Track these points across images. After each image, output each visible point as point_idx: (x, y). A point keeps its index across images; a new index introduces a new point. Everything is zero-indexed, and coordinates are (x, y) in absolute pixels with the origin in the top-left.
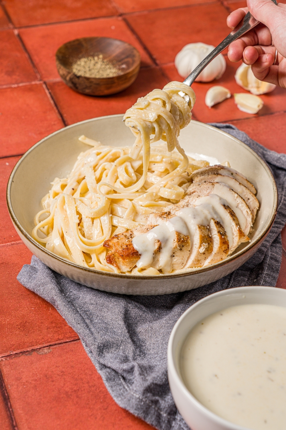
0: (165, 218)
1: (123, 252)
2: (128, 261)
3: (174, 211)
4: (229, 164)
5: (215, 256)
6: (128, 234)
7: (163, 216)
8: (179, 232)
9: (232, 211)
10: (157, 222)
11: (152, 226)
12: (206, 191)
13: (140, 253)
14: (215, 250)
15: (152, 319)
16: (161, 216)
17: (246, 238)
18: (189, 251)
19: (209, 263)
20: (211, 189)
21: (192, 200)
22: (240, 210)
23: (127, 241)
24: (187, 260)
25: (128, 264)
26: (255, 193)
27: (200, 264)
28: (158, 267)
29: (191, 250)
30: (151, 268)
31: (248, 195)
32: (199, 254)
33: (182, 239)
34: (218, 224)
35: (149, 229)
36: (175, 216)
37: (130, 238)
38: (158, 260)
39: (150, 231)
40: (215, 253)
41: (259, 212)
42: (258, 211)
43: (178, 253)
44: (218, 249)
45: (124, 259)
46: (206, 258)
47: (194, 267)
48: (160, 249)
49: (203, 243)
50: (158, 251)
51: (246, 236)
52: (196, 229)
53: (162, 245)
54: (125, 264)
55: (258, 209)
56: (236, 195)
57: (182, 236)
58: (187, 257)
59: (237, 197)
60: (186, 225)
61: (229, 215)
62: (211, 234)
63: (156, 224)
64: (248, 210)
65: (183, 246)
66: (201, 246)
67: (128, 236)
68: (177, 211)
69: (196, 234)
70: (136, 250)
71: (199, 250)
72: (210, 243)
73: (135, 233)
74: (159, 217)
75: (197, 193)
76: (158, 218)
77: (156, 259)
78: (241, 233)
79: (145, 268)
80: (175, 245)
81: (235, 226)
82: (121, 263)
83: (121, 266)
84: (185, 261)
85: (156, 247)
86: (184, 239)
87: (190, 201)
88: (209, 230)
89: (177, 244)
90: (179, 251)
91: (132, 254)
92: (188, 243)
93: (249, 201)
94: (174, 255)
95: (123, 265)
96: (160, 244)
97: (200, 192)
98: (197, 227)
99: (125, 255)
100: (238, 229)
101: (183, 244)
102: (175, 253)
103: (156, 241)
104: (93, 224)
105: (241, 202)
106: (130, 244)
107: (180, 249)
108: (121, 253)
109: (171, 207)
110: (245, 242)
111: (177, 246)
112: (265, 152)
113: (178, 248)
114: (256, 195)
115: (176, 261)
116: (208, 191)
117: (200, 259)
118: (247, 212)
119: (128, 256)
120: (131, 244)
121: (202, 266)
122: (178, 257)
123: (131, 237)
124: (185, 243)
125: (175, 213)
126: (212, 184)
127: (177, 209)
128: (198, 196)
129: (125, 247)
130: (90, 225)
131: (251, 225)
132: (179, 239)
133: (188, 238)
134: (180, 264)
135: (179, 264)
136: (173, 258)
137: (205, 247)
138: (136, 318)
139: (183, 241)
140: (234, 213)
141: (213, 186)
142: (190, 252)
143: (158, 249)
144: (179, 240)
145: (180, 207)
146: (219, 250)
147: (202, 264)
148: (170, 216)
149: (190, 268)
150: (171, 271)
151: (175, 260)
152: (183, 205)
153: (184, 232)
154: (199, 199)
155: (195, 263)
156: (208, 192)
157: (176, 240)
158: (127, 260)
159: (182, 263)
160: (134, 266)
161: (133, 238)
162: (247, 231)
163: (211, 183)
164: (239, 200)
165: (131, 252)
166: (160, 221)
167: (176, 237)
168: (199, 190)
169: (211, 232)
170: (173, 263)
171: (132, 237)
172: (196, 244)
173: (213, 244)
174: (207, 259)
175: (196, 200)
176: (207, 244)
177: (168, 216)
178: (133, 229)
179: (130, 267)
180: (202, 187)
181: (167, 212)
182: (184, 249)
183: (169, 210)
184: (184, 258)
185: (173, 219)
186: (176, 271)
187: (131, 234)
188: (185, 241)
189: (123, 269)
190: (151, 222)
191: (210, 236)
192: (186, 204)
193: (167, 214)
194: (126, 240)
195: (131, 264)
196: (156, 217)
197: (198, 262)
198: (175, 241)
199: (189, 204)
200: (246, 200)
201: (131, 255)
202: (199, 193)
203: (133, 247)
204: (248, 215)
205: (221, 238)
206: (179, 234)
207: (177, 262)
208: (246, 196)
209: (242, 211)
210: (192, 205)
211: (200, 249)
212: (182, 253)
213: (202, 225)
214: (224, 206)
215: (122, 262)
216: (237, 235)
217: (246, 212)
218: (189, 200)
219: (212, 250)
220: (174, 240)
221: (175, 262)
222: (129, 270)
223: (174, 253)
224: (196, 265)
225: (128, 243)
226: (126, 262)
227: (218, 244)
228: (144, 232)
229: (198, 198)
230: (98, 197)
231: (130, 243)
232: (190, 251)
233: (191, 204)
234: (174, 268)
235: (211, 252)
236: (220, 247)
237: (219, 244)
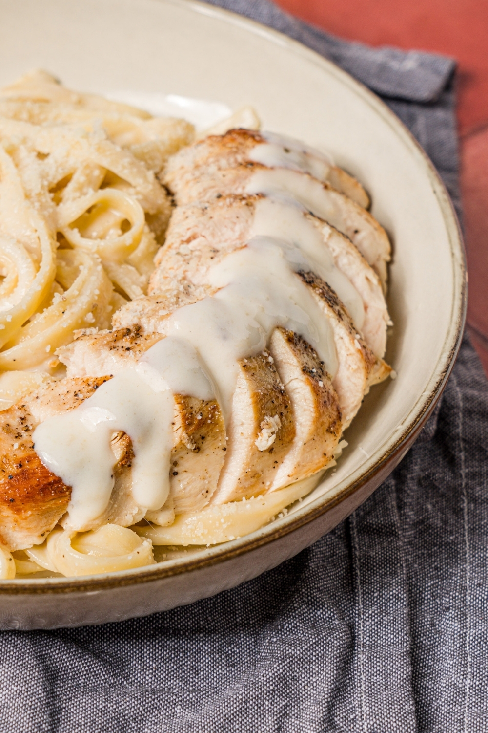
0: (128, 349)
1: (12, 486)
2: (31, 515)
3: (153, 321)
5: (304, 451)
6: (14, 418)
7: (119, 344)
8: (184, 394)
9: (326, 284)
10: (102, 365)
11: (90, 383)
12: (233, 229)
13: (67, 481)
14: (302, 433)
16: (113, 344)
17: (383, 369)
18: (225, 449)
19: (290, 479)
20: (247, 221)
21: (197, 270)
22: (344, 274)
23: (19, 448)
24: (217, 478)
25: (35, 524)
26: (365, 203)
27: (261, 485)
28: (129, 520)
29: (228, 445)
30: (110, 527)
31: (355, 218)
32: (257, 453)
33: (199, 417)
34: (296, 340)
35: (81, 396)
36: (160, 339)
37: (25, 434)
38: (128, 496)
39: (87, 401)
40: (305, 440)
41: (394, 268)
42: (389, 264)
43: (190, 462)
44: (313, 428)
45: (18, 511)
46: (276, 462)
47: (244, 499)
48: (129, 457)
49: (266, 418)
50: (122, 465)
51: (379, 363)
52: (237, 376)
53: (136, 446)
54: (24, 524)
55: (388, 258)
56: (327, 230)
57: (196, 405)
58: (219, 468)
59: (331, 235)
60: (204, 370)
61: (322, 304)
62: (282, 381)
63: (100, 375)
64: (371, 274)
65: (203, 438)
66: (259, 428)
67: (14, 428)
68: (162, 318)
69: (237, 390)
70: (53, 474)
71: (257, 443)
72: (284, 412)
73: (37, 412)
74: (107, 348)
75: (203, 239)
76: (105, 353)
77: (121, 494)
78: (369, 361)
79: (88, 529)
80: (177, 441)
81: (347, 339)
82: (10, 525)
83: (10, 531)
84: (215, 483)
85: (118, 454)
86: (205, 414)
87: (189, 274)
88: (275, 367)
89: (185, 435)
90: (191, 454)
91: (43, 490)
92: (216, 423)
93: (359, 237)
94: (176, 469)
95: (17, 529)
96: (130, 445)
97: (213, 235)
98: (238, 366)
99: (20, 496)
100: (358, 346)
101: (203, 431)
102: (181, 462)
103: (115, 435)
105: (344, 252)
106: (29, 457)
107: (195, 449)
108: (6, 493)
109: (140, 308)
110: (378, 381)
111: (185, 441)
113: (189, 446)
114: (369, 209)
115: (185, 489)
116: (238, 228)
117: (258, 468)
118: (367, 279)
119: (29, 497)
120: (33, 457)
121: (269, 489)
122: (191, 475)
123: (27, 430)
124: (209, 425)
125: (156, 328)
126: (247, 204)
127: (162, 313)
128: (212, 254)
129: (13, 469)
131: (386, 321)
132: (188, 419)
133: (214, 408)
134: (200, 496)
135: (196, 496)
136: (177, 478)
137: (273, 430)
139: (202, 423)
140: (333, 292)
141: (251, 208)
142: (225, 453)
143: (122, 460)
144: (188, 421)
145: (167, 303)
146: (317, 428)
147: (268, 483)
148: (142, 339)
149: (232, 502)
150: (173, 522)
151: (182, 484)
152: (175, 292)
153: (202, 392)
154: (220, 261)
155: (247, 484)
156: (237, 234)
157: (179, 422)
158: (30, 513)
159: (204, 491)
160: (53, 526)
161: (34, 429)
162: (380, 346)
163: (244, 202)
164: (338, 245)
165: (38, 485)
166: (112, 363)
167: (176, 413)
168: (209, 228)
169: (279, 375)
170: (176, 495)
171: (31, 428)
172: (242, 424)
173: (292, 412)
174: (282, 466)
175: (208, 269)
176: (277, 417)
177: (138, 342)
178: (27, 399)
179: (41, 532)
180: (216, 218)
181: (131, 328)
182: (207, 445)
183: (136, 321)
184: (208, 475)
185: (156, 351)
186: (190, 519)
187: (22, 419)
188: (209, 421)
189: (19, 541)
190: (84, 369)
191: (283, 388)
192: (181, 289)
193: (132, 334)
194: (12, 442)
195: (44, 521)
196: (98, 351)
197: (253, 480)
198: (176, 427)
199: (192, 286)
200: (350, 234)
201: (39, 494)
202: (210, 238)
203: (43, 467)
204: (372, 290)
205: (316, 390)
206: (184, 400)
207: (190, 490)
208: (349, 223)
209: (351, 282)
210: (202, 289)
211: (260, 438)
212: (202, 458)
213: (249, 358)
214: (301, 274)
215: (11, 519)
216: (359, 367)
217: (365, 282)
218: (185, 272)
219: (292, 433)
220: (173, 424)
221: (181, 491)
222: (39, 541)
223: (175, 464)
224: (250, 491)
225: (21, 454)
226: (26, 519)
227: (308, 412)
228: (68, 406)
229: (216, 259)
231: (31, 453)
232: (227, 449)
233: (195, 281)
234: (179, 509)
235: (291, 441)
236: (318, 421)
237: (312, 409)
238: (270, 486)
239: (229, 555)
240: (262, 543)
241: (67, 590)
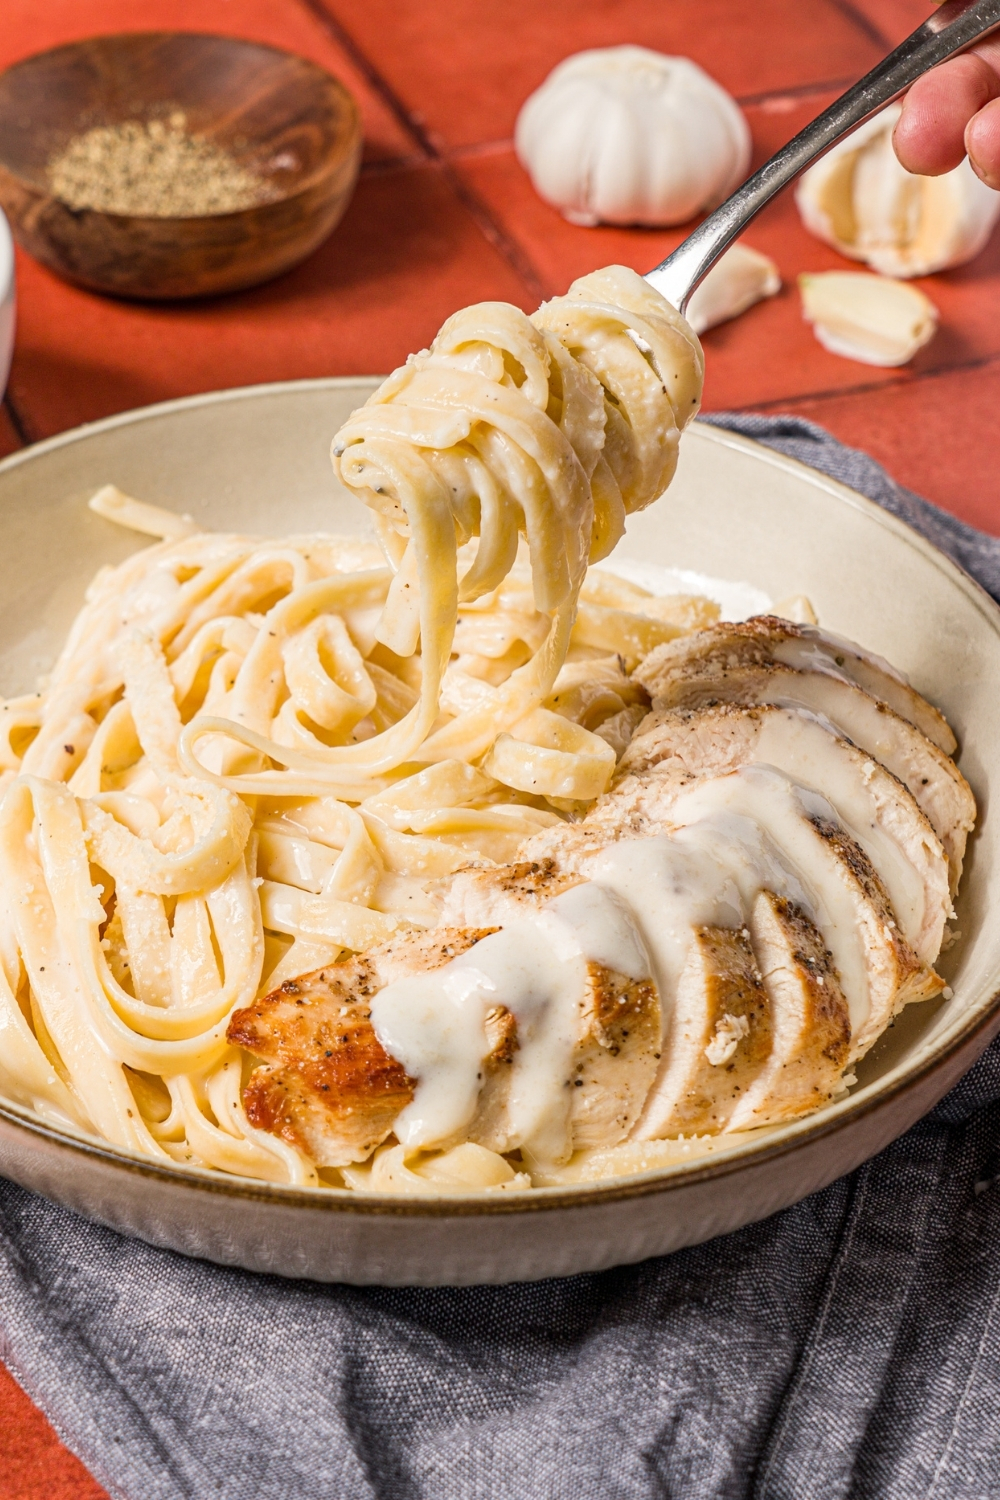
0: (530, 891)
1: (328, 1067)
2: (353, 1114)
3: (574, 857)
4: (810, 608)
5: (782, 1077)
6: (349, 975)
7: (519, 884)
8: (603, 964)
9: (856, 845)
10: (490, 912)
11: (469, 935)
12: (724, 751)
13: (411, 1071)
14: (783, 1049)
15: (485, 1401)
16: (509, 883)
17: (930, 980)
18: (658, 1056)
19: (756, 1116)
20: (747, 741)
21: (658, 799)
22: (893, 838)
23: (348, 1015)
24: (643, 1100)
25: (355, 1129)
26: (950, 748)
27: (711, 1121)
28: (501, 1142)
29: (664, 1051)
30: (470, 1149)
31: (923, 760)
32: (705, 1068)
33: (622, 1001)
34: (793, 914)
35: (451, 952)
36: (580, 882)
37: (361, 999)
38: (502, 1107)
39: (458, 958)
40: (786, 1061)
41: (979, 844)
42: (972, 837)
43: (602, 1068)
44: (800, 1043)
45: (333, 1105)
46: (737, 1088)
47: (681, 1136)
48: (510, 1049)
49: (727, 1016)
50: (498, 1059)
51: (925, 971)
52: (689, 948)
53: (523, 1030)
54: (340, 1126)
55: (972, 827)
56: (869, 767)
57: (620, 983)
58: (647, 1084)
59: (874, 776)
60: (635, 927)
61: (841, 869)
62: (760, 968)
63: (484, 925)
64: (931, 841)
65: (625, 1034)
66: (713, 1030)
67: (347, 989)
68: (588, 854)
69: (687, 970)
70: (392, 1058)
71: (708, 1052)
72: (758, 1014)
73: (385, 971)
74: (500, 887)
75: (677, 759)
76: (496, 893)
77: (493, 1102)
78: (906, 962)
79: (437, 1147)
80: (585, 1030)
81: (873, 924)
82: (320, 1126)
83: (320, 1137)
84: (638, 1107)
85: (494, 1040)
86: (632, 998)
87: (645, 804)
88: (753, 948)
89: (597, 1024)
90: (606, 1057)
91: (374, 1078)
92: (647, 1014)
93: (929, 791)
94: (580, 1077)
95: (330, 1134)
96: (512, 1029)
97: (693, 755)
98: (693, 934)
99: (338, 1083)
100: (889, 936)
101: (627, 1023)
102: (589, 1066)
103: (493, 1011)
104: (171, 924)
105: (894, 802)
106: (361, 1029)
107: (612, 1049)
108: (319, 1075)
109: (559, 839)
110: (922, 999)
111: (597, 1034)
112: (966, 546)
113: (602, 1042)
114: (956, 756)
115: (591, 1109)
116: (732, 750)
117: (708, 1093)
118: (925, 846)
119: (352, 1087)
120: (366, 1031)
121: (723, 1128)
122: (602, 1089)
123: (365, 993)
124: (636, 1016)
125: (577, 868)
126: (750, 716)
127: (590, 847)
128: (684, 779)
129: (334, 1043)
130: (157, 933)
131: (947, 911)
132: (604, 1000)
133: (648, 992)
134: (613, 1124)
135: (608, 1123)
136: (579, 1091)
137: (735, 1034)
138: (405, 1399)
139: (626, 1010)
140: (865, 858)
141: (757, 722)
142: (657, 1062)
143: (499, 1049)
144: (605, 1003)
145: (600, 836)
146: (805, 1047)
147: (722, 1119)
148: (553, 880)
149: (664, 1139)
150: (568, 1158)
151: (587, 1101)
152: (616, 824)
153: (630, 965)
154: (693, 790)
155: (688, 1115)
156: (729, 758)
157: (590, 1003)
158: (350, 1110)
159: (620, 1117)
160: (383, 1137)
161: (374, 994)
162: (930, 947)
163: (745, 712)
164: (885, 792)
165: (367, 1070)
166: (505, 909)
167: (588, 990)
168: (687, 744)
169: (758, 960)
170: (576, 1116)
171: (371, 991)
172: (689, 1022)
173: (770, 1016)
174: (746, 1095)
175: (674, 799)
176: (744, 1018)
177: (547, 884)
178: (374, 951)
179: (365, 1142)
180: (699, 731)
181: (540, 863)
182: (629, 1045)
183: (549, 854)
184: (629, 1093)
185: (569, 898)
186: (595, 1157)
187: (362, 978)
188: (637, 1009)
189: (331, 1153)
190: (462, 916)
191: (759, 977)
192: (628, 821)
193: (540, 872)
194: (339, 1006)
195: (371, 1127)
196: (485, 890)
197: (699, 1110)
198: (585, 1011)
199: (645, 820)
200: (912, 785)
201: (367, 1083)
202: (687, 760)
203: (378, 1046)
204: (930, 864)
205: (810, 988)
206: (603, 974)
207: (599, 1112)
208: (914, 767)
209: (900, 845)
210: (659, 825)
211: (712, 1045)
212: (622, 1067)
213: (714, 927)
214: (815, 821)
215: (321, 1118)
216: (886, 970)
217: (922, 850)
218: (639, 799)
219: (767, 1048)
220: (582, 1005)
221: (584, 1111)
222: (362, 1158)
223: (580, 1068)
224: (693, 1127)
225: (349, 1024)
226: (343, 1119)
227: (795, 1019)
228: (430, 965)
229: (688, 787)
230: (192, 795)
231: (364, 1023)
232: (662, 1058)
233: (653, 816)
234: (581, 1141)
235: (764, 1060)
236: (809, 1035)
237: (801, 1016)
238: (726, 1123)
239: (628, 1192)
240: (681, 1181)
241: (377, 1210)
